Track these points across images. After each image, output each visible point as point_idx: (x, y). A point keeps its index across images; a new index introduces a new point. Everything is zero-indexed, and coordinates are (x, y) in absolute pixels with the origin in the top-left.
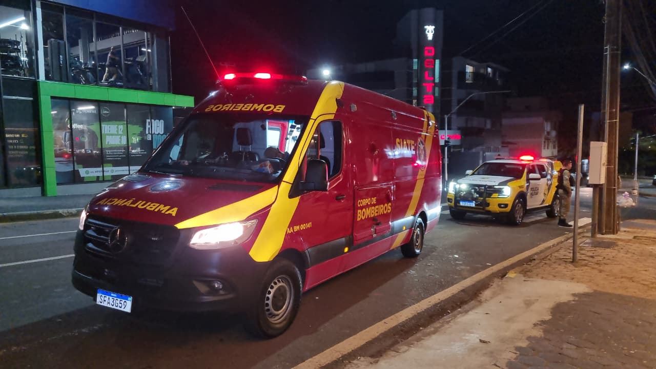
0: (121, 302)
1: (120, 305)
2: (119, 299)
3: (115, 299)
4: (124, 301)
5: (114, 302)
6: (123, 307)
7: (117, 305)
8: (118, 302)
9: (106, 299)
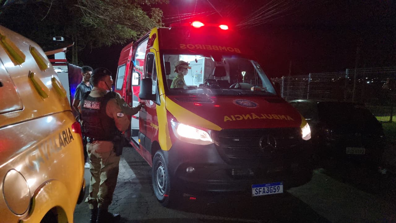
0: (275, 188)
1: (275, 190)
2: (273, 187)
3: (270, 187)
4: (277, 186)
5: (269, 189)
6: (277, 190)
7: (271, 191)
8: (273, 189)
9: (262, 190)
